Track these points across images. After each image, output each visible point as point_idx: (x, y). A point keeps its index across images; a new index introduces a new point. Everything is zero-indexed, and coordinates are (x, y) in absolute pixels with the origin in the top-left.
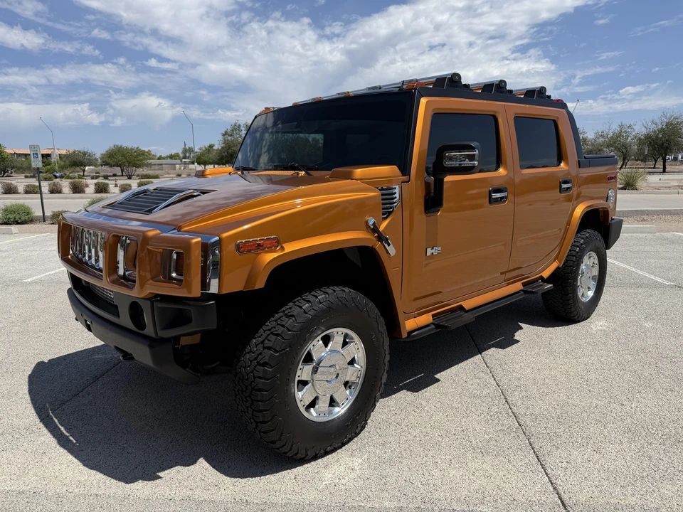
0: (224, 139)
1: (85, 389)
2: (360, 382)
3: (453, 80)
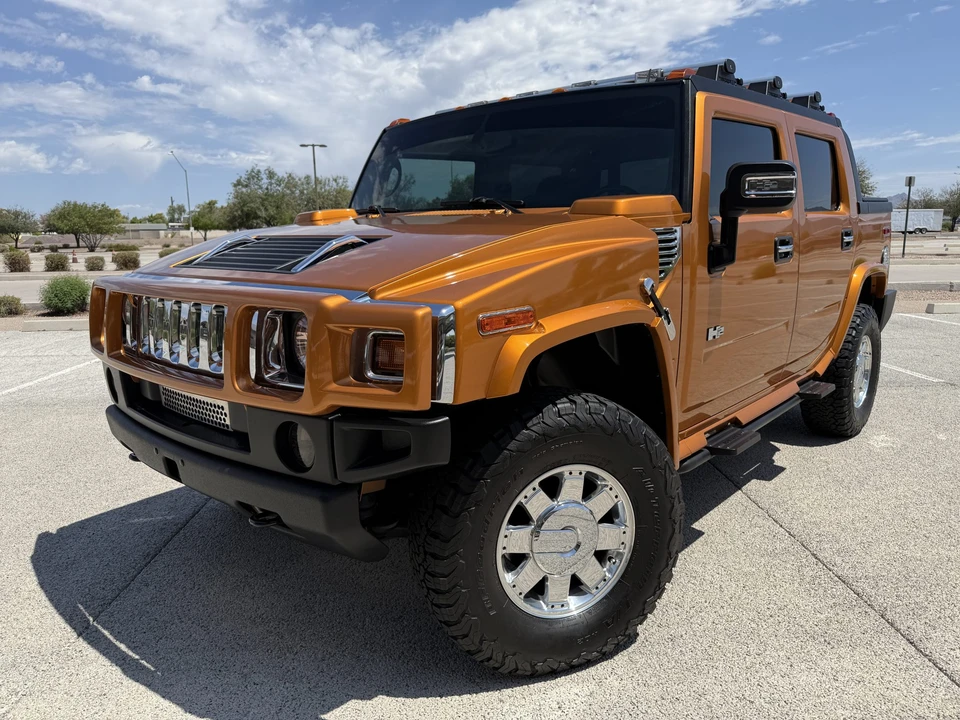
0: (236, 191)
1: (135, 576)
2: (626, 551)
3: (727, 69)
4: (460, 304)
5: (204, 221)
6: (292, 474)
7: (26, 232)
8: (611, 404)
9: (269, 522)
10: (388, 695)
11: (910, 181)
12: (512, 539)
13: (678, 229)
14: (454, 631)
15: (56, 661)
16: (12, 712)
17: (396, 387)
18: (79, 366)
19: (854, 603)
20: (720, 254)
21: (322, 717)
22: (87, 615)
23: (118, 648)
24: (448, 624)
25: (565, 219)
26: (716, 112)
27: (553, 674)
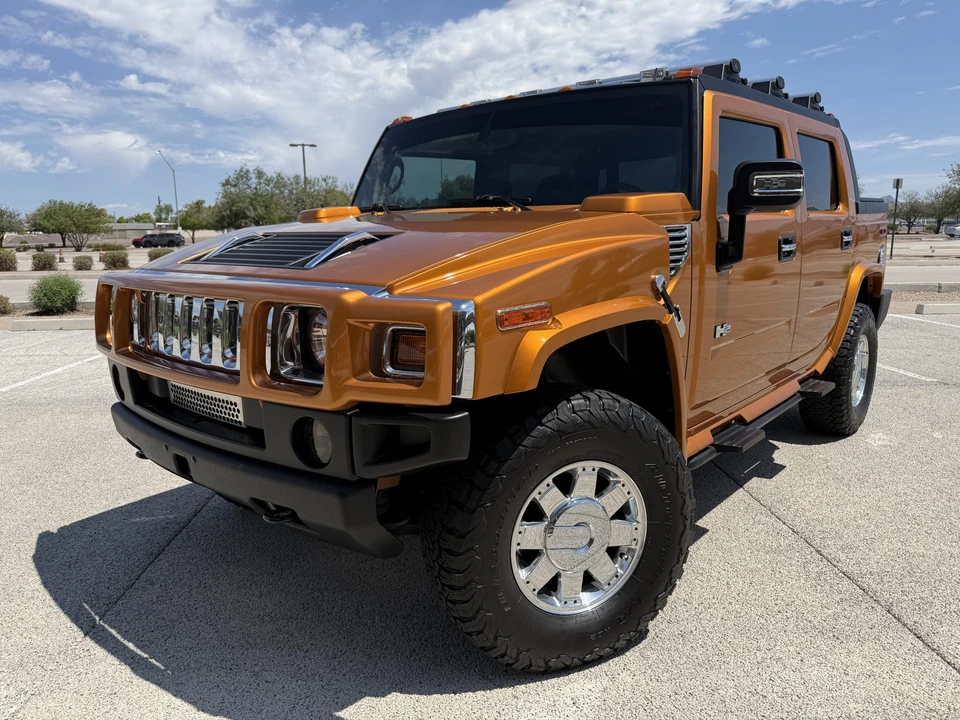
0: (225, 191)
1: (140, 575)
2: (638, 547)
3: (732, 69)
4: (479, 299)
5: (193, 220)
6: (309, 471)
7: (11, 231)
8: (624, 401)
9: (283, 518)
10: (401, 692)
11: (898, 184)
12: (527, 535)
13: (688, 226)
14: (469, 627)
15: (64, 660)
16: (23, 711)
17: (418, 382)
18: (71, 366)
19: (861, 599)
20: (728, 252)
21: (337, 714)
22: (93, 614)
23: (126, 647)
24: (462, 620)
25: (576, 216)
26: (723, 111)
27: (566, 670)
